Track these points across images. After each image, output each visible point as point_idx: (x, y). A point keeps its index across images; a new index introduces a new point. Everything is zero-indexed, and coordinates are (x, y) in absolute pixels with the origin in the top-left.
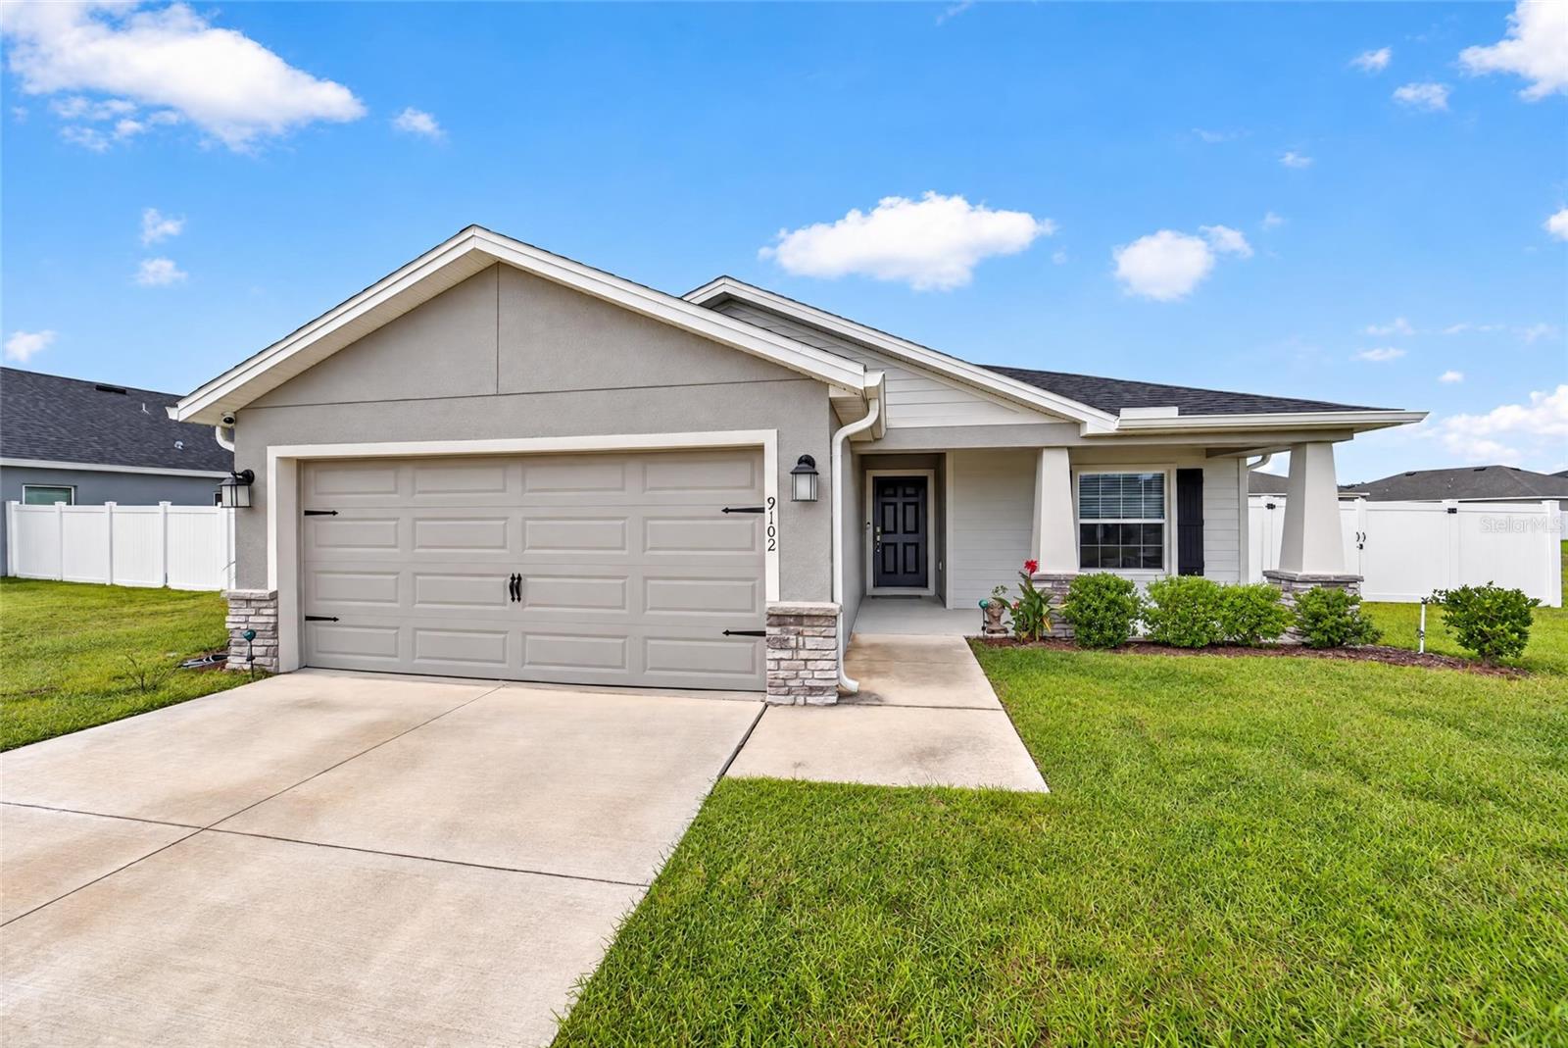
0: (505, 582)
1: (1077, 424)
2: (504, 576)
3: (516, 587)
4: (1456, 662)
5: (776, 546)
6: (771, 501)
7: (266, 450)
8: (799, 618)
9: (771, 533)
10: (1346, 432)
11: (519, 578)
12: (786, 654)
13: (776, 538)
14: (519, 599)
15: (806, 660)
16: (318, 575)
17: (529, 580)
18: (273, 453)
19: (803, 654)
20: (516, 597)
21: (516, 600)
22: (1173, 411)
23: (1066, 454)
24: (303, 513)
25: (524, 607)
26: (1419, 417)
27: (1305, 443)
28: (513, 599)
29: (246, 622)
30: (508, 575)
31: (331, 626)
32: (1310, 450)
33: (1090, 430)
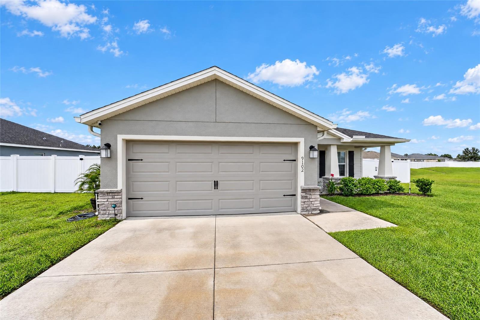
0: (212, 183)
1: (340, 139)
2: (211, 181)
3: (216, 184)
4: (418, 195)
5: (304, 171)
6: (302, 158)
7: (117, 136)
8: (310, 190)
9: (302, 167)
10: (393, 143)
11: (217, 182)
12: (306, 200)
13: (304, 168)
14: (217, 188)
15: (312, 201)
16: (134, 183)
17: (220, 182)
18: (120, 138)
19: (311, 200)
20: (216, 187)
21: (216, 189)
22: (364, 137)
23: (336, 147)
24: (128, 160)
25: (219, 190)
26: (409, 141)
27: (385, 146)
28: (215, 188)
29: (107, 201)
30: (212, 181)
31: (141, 201)
32: (386, 148)
33: (345, 141)
